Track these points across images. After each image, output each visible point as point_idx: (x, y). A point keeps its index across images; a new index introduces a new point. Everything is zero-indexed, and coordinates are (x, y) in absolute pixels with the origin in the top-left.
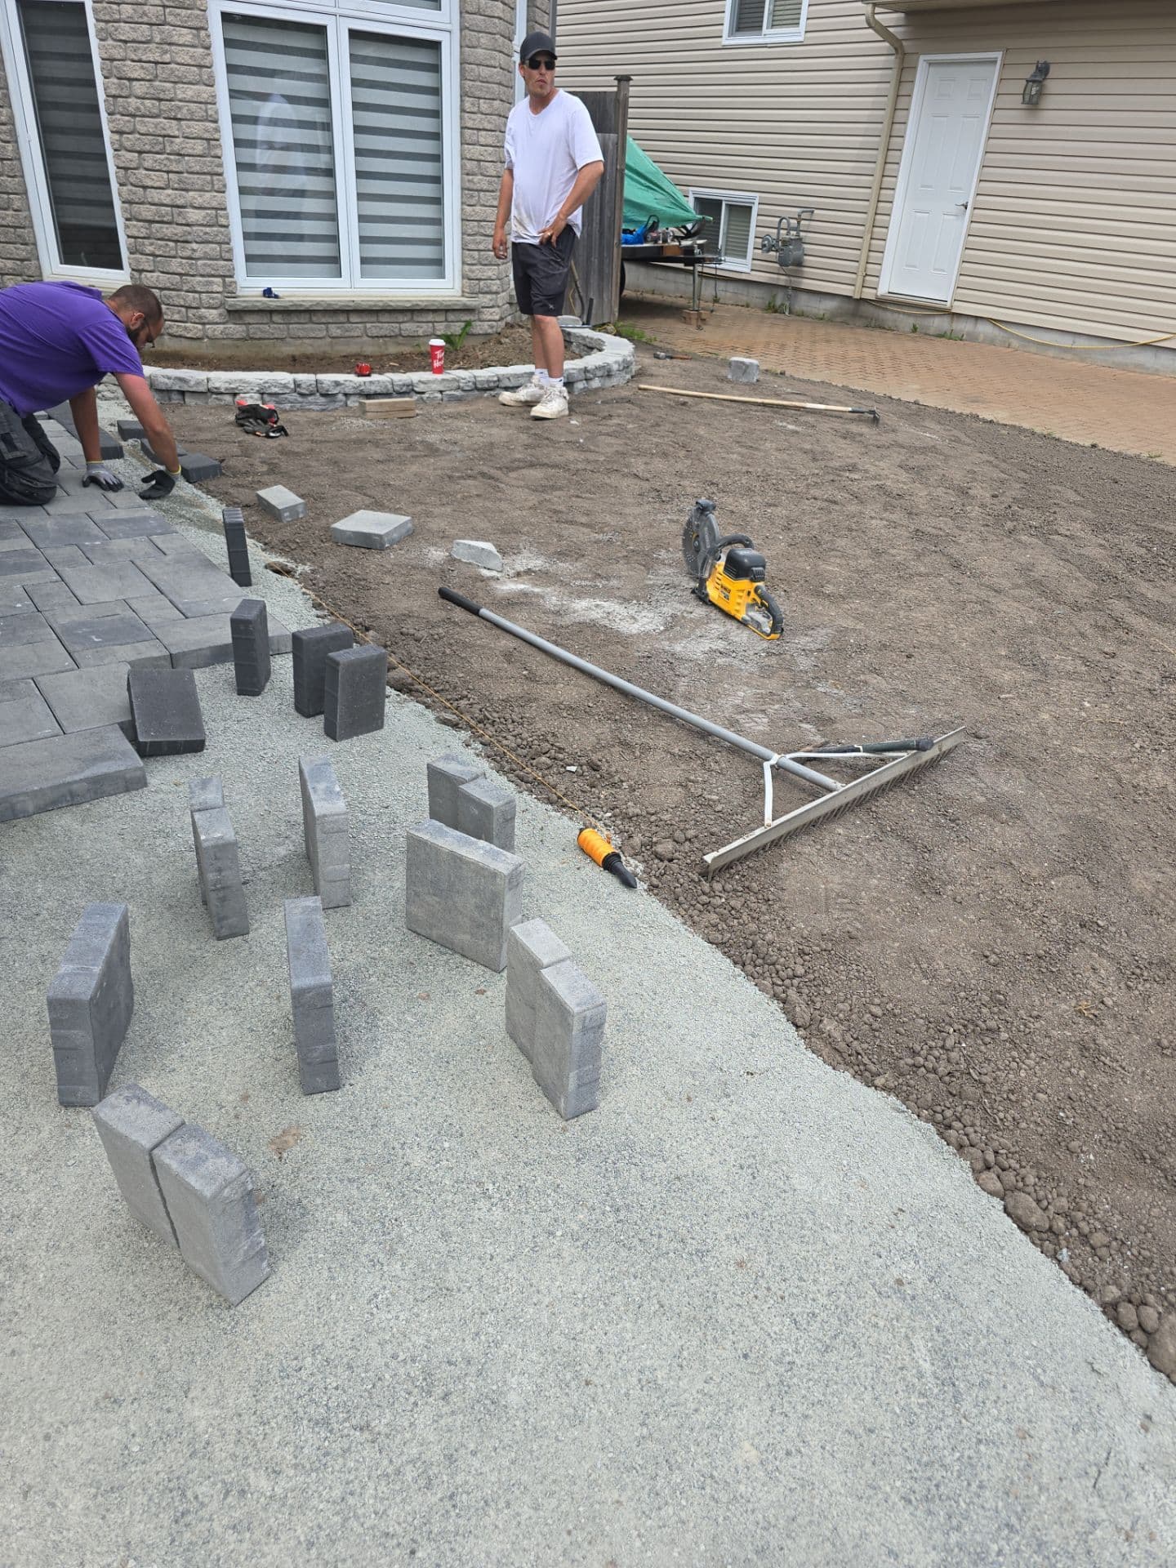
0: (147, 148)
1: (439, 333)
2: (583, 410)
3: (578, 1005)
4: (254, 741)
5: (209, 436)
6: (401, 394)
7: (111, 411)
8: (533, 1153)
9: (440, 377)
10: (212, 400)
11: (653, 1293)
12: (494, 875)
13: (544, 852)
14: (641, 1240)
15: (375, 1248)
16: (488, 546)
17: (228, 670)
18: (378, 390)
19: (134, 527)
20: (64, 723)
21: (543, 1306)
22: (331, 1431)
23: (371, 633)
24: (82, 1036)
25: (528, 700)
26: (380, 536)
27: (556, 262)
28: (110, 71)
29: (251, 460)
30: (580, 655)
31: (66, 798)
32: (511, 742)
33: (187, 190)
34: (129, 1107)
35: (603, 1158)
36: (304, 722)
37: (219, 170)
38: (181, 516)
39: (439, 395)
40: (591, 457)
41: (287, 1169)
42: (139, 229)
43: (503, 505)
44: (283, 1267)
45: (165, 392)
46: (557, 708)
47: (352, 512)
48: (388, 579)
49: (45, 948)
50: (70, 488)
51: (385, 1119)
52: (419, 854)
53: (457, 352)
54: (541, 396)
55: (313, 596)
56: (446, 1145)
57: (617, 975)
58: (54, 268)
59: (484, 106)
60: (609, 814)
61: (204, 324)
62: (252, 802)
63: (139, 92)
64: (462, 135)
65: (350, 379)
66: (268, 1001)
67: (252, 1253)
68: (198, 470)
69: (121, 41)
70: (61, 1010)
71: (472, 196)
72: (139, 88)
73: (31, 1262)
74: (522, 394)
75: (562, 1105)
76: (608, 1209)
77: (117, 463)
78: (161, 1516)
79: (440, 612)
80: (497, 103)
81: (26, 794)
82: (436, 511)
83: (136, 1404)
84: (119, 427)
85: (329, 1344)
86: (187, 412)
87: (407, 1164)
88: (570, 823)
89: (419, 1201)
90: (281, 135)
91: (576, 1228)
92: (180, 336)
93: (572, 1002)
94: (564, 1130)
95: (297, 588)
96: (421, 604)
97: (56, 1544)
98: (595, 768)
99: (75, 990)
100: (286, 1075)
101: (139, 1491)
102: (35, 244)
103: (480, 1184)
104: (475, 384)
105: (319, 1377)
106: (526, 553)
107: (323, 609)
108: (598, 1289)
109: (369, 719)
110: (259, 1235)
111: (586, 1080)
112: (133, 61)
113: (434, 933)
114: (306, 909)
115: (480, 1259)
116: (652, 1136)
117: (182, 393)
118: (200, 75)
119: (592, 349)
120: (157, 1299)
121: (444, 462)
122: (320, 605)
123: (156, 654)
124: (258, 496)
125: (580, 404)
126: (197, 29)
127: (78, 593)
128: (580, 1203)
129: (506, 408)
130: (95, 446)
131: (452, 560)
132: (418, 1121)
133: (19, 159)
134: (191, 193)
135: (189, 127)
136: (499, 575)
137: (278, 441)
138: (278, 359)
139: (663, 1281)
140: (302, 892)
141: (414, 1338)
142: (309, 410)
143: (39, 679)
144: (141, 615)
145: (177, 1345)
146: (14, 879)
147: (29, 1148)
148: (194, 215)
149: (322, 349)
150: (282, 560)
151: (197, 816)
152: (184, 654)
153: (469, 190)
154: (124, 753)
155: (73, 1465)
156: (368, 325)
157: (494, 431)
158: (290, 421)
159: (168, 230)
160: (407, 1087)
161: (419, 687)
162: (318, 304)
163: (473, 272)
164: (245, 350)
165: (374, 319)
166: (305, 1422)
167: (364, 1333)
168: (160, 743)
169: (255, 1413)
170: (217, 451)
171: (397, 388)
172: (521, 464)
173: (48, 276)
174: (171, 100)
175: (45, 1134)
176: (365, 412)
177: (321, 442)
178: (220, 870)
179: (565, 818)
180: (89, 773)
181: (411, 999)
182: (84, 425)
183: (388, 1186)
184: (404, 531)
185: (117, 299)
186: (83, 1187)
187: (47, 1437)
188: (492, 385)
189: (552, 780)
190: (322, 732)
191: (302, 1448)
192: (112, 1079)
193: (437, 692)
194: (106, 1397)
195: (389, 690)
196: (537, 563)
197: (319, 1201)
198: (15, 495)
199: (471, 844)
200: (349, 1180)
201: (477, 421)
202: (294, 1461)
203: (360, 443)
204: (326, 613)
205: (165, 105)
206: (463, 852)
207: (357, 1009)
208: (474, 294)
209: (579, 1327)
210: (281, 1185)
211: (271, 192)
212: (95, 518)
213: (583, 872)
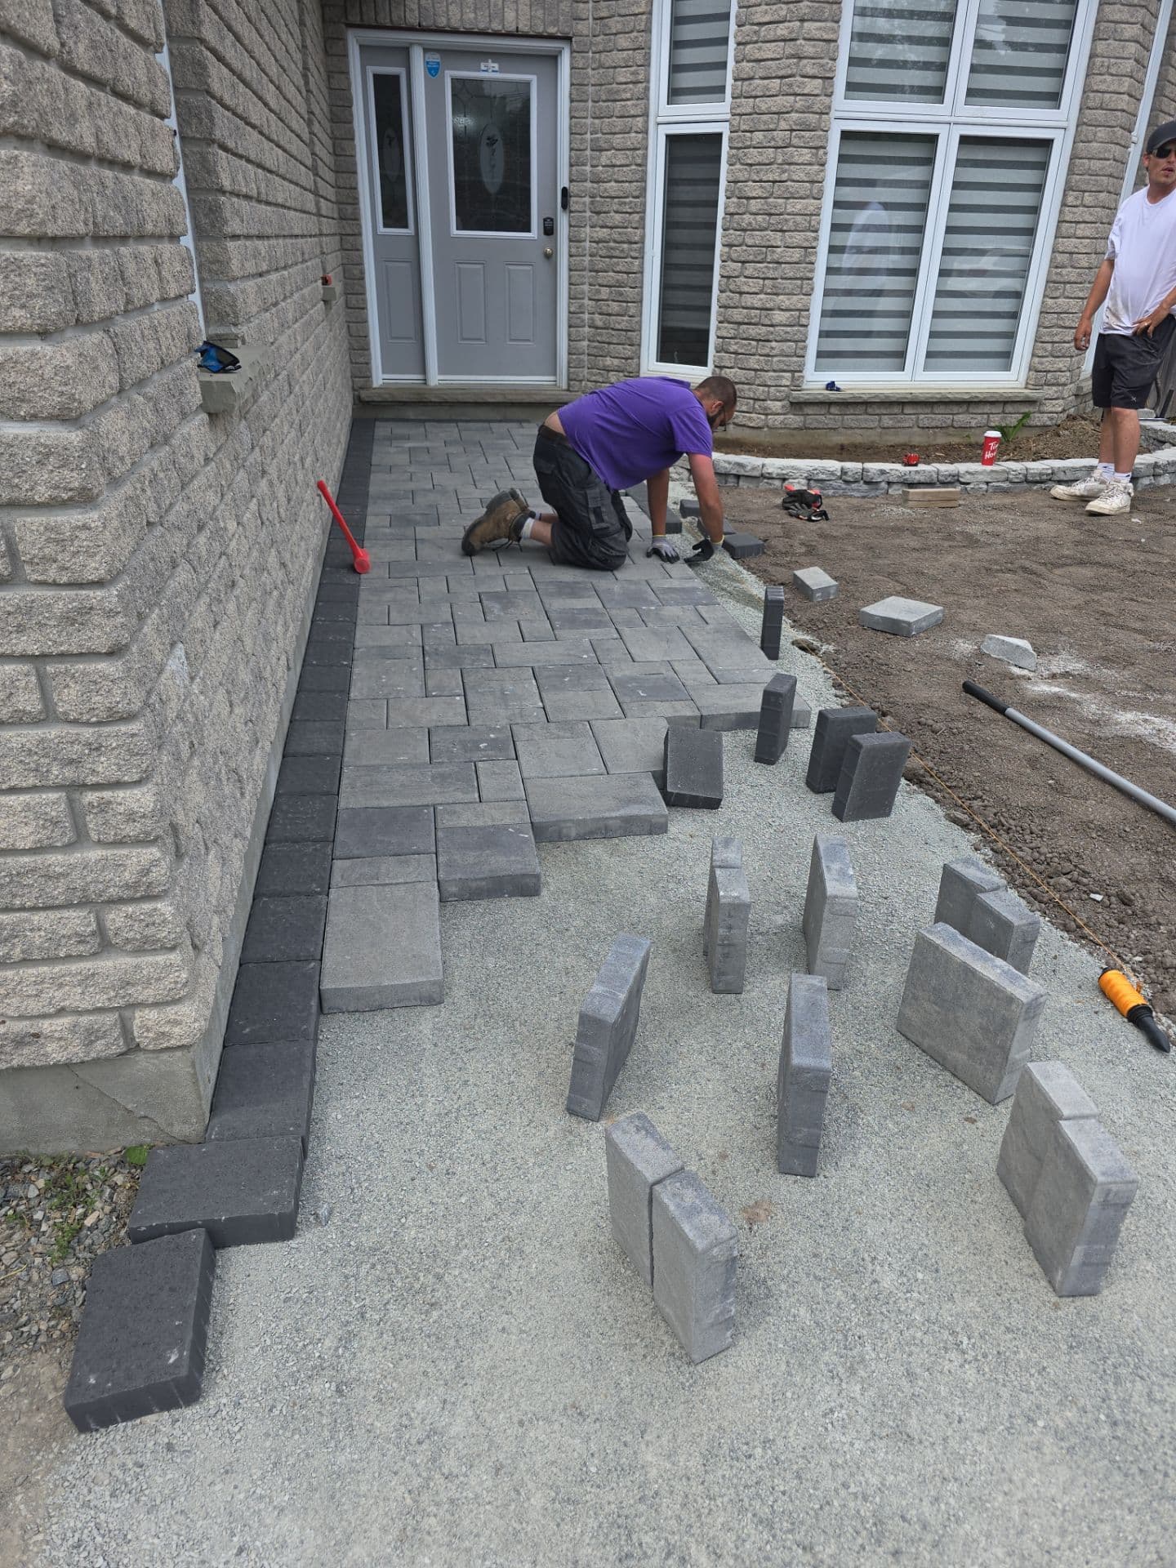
0: (751, 258)
1: (993, 424)
2: (1149, 508)
3: (1103, 1174)
4: (765, 807)
5: (755, 517)
6: (944, 484)
7: (679, 490)
8: (1016, 1321)
9: (989, 468)
10: (763, 485)
11: (1151, 1539)
12: (1011, 999)
13: (1055, 984)
14: (1141, 1471)
15: (835, 1359)
16: (1024, 644)
17: (751, 736)
18: (922, 479)
19: (685, 596)
20: (609, 764)
21: (1015, 1499)
22: (774, 1537)
23: (888, 718)
24: (599, 1054)
25: (1051, 811)
26: (909, 624)
27: (1149, 353)
28: (733, 192)
29: (791, 542)
30: (1119, 772)
31: (601, 831)
32: (1026, 854)
33: (777, 294)
34: (637, 1137)
35: (1101, 1355)
36: (812, 797)
37: (809, 275)
38: (723, 589)
39: (985, 486)
40: (1153, 558)
41: (756, 1242)
42: (729, 330)
43: (1043, 603)
44: (743, 1342)
45: (723, 475)
46: (1085, 827)
47: (882, 597)
48: (910, 667)
49: (571, 961)
50: (635, 557)
51: (856, 1224)
52: (926, 957)
53: (1010, 446)
54: (1101, 491)
55: (834, 676)
56: (920, 1276)
57: (1136, 1148)
58: (651, 366)
59: (1088, 198)
60: (1138, 959)
61: (767, 415)
62: (756, 865)
63: (754, 209)
64: (1058, 228)
65: (896, 468)
66: (753, 1066)
67: (721, 1319)
68: (742, 548)
69: (747, 164)
70: (589, 1025)
71: (1057, 289)
72: (754, 205)
73: (527, 1249)
74: (1079, 489)
75: (1059, 1278)
76: (1103, 1417)
77: (675, 538)
78: (608, 1548)
79: (962, 705)
80: (1103, 196)
81: (572, 821)
82: (969, 602)
83: (598, 1424)
84: (682, 505)
85: (780, 1442)
86: (739, 494)
87: (875, 1281)
88: (1089, 958)
89: (886, 1327)
90: (871, 240)
91: (1062, 1425)
92: (744, 426)
93: (1095, 1168)
94: (1056, 1307)
95: (819, 666)
96: (941, 695)
97: (516, 1533)
98: (1126, 901)
99: (603, 1011)
100: (763, 1147)
101: (591, 1513)
102: (639, 345)
103: (953, 1333)
104: (1026, 476)
105: (768, 1473)
106: (1064, 655)
107: (842, 689)
108: (1083, 1507)
109: (878, 805)
110: (731, 1304)
111: (1094, 1260)
112: (755, 181)
113: (926, 1043)
114: (811, 987)
115: (947, 1416)
116: (1166, 1352)
117: (738, 477)
118: (811, 190)
119: (1164, 443)
120: (626, 1328)
121: (981, 554)
122: (840, 685)
123: (689, 713)
124: (795, 575)
125: (1144, 501)
126: (817, 148)
127: (632, 651)
128: (1068, 1400)
129: (1058, 503)
130: (662, 523)
131: (980, 654)
132: (891, 1239)
133: (642, 273)
134: (781, 297)
135: (791, 237)
136: (1031, 675)
137: (819, 525)
138: (827, 447)
139: (1165, 1529)
140: (795, 965)
141: (868, 1474)
142: (851, 496)
143: (593, 723)
144: (681, 676)
145: (639, 1380)
146: (553, 894)
147: (536, 1142)
148: (779, 317)
149: (872, 439)
150: (808, 638)
151: (718, 872)
152: (713, 717)
153: (1055, 282)
154: (654, 800)
155: (539, 1459)
156: (922, 417)
157: (1042, 525)
158: (833, 508)
159: (753, 331)
160: (883, 1199)
161: (931, 780)
162: (877, 396)
163: (1042, 364)
164: (799, 439)
165: (928, 410)
166: (750, 1515)
167: (816, 1446)
168: (684, 795)
169: (703, 1483)
170: (762, 531)
171: (941, 478)
172: (1069, 561)
173: (644, 373)
174: (781, 214)
175: (551, 1134)
176: (907, 500)
177: (860, 528)
178: (730, 928)
179: (1084, 952)
180: (622, 812)
181: (893, 1105)
182: (655, 503)
183: (854, 1298)
184: (933, 620)
185: (703, 390)
186: (576, 1194)
187: (521, 1423)
188: (1045, 477)
189: (1071, 905)
190: (829, 810)
191: (744, 1541)
192: (610, 1101)
193: (950, 787)
194: (574, 1406)
195: (903, 781)
196: (1077, 666)
197: (783, 1287)
198: (593, 560)
199: (986, 960)
200: (815, 1277)
201: (1024, 514)
202: (734, 1551)
203: (898, 530)
204: (844, 693)
205: (774, 219)
206: (978, 966)
207: (838, 1099)
208: (1038, 386)
209: (1056, 1541)
210: (749, 1257)
211: (849, 293)
212: (653, 586)
213: (1101, 1017)
